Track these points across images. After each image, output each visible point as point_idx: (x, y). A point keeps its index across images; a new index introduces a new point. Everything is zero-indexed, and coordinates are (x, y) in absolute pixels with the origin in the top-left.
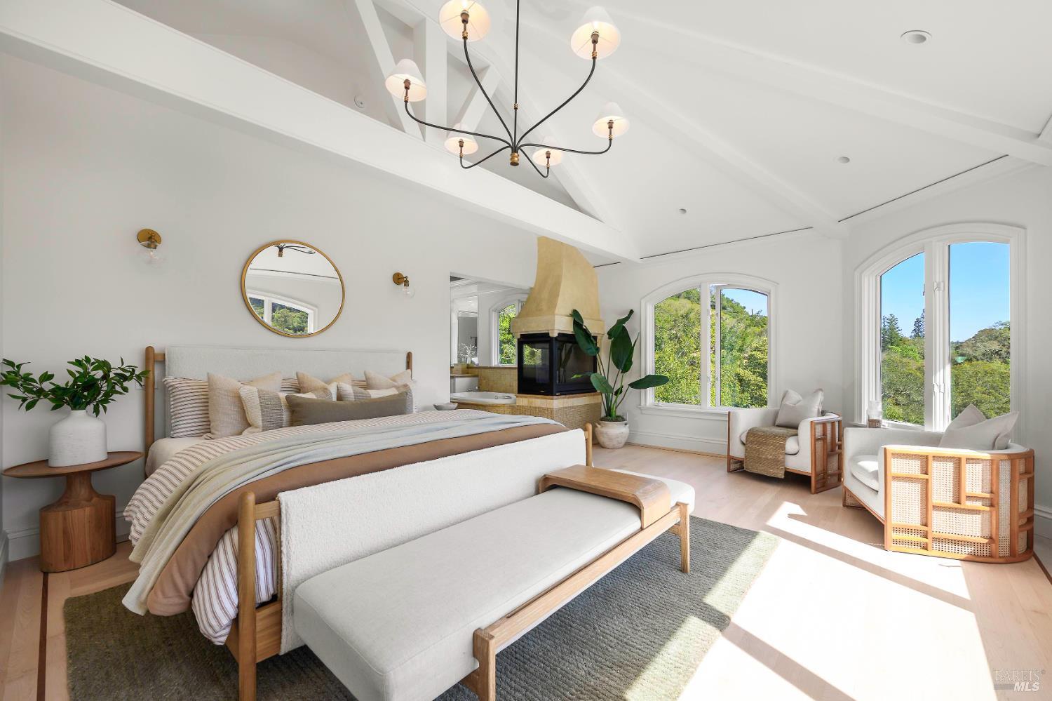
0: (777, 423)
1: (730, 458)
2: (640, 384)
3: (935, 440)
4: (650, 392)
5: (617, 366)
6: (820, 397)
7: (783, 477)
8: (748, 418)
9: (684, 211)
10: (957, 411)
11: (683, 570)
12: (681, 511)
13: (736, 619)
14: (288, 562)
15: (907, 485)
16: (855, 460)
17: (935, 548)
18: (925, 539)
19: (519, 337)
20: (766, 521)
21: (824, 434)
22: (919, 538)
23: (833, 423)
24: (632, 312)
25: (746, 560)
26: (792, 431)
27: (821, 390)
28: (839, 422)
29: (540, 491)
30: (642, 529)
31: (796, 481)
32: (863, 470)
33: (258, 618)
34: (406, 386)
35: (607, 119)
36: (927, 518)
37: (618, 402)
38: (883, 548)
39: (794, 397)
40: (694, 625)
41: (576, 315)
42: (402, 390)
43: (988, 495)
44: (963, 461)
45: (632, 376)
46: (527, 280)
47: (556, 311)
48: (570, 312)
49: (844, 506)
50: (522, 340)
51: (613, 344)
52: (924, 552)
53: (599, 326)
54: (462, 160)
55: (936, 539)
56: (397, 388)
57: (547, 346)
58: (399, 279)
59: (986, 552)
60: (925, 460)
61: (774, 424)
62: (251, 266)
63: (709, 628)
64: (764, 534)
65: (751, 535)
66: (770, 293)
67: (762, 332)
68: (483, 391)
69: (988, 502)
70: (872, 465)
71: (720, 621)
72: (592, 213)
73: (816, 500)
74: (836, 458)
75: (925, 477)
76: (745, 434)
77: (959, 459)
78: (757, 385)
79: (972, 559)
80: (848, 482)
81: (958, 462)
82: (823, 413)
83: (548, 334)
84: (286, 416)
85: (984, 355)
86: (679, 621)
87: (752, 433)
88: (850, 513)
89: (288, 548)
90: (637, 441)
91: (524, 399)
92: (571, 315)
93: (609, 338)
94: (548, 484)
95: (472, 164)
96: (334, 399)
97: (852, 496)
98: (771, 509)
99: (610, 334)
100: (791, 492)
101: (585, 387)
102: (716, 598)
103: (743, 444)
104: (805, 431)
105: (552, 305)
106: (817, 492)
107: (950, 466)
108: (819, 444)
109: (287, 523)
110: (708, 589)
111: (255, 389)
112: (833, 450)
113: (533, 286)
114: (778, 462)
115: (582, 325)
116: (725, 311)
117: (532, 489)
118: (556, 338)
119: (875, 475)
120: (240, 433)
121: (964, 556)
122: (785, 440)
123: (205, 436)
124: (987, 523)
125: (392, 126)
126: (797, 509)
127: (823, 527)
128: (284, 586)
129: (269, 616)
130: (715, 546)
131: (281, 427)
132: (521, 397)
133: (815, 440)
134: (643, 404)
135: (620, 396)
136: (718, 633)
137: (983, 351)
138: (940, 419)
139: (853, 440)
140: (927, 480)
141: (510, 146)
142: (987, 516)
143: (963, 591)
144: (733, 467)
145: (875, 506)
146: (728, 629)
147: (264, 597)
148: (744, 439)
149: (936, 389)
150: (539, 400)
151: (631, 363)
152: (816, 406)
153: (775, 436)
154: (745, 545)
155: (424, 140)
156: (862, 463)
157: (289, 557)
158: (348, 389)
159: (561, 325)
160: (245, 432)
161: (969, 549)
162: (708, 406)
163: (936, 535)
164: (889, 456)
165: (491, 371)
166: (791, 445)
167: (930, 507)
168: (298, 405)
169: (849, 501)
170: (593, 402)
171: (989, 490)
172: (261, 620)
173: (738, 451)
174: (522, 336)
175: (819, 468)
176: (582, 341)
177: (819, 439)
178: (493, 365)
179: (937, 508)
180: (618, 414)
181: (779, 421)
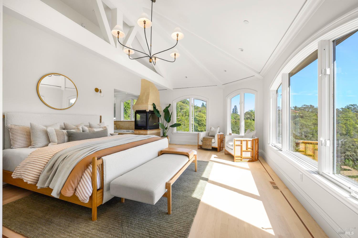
0: (209, 136)
1: (198, 145)
2: (173, 126)
3: (242, 137)
4: (175, 128)
5: (166, 121)
6: (219, 128)
7: (211, 149)
8: (202, 135)
9: (186, 77)
10: (245, 130)
11: (196, 171)
12: (195, 157)
13: (210, 179)
14: (105, 177)
15: (238, 147)
16: (227, 143)
17: (243, 160)
18: (241, 158)
19: (135, 111)
20: (210, 159)
21: (220, 137)
22: (240, 158)
23: (222, 135)
24: (170, 105)
25: (208, 168)
26: (213, 137)
27: (219, 127)
28: (223, 134)
29: (160, 155)
30: (189, 161)
31: (214, 149)
32: (230, 145)
33: (97, 193)
34: (105, 127)
35: (174, 53)
36: (242, 154)
37: (166, 132)
38: (234, 162)
39: (213, 129)
40: (201, 181)
41: (154, 104)
42: (105, 129)
43: (252, 148)
44: (248, 141)
45: (170, 124)
46: (137, 93)
47: (149, 104)
48: (152, 104)
49: (225, 154)
50: (136, 112)
51: (165, 114)
52: (241, 161)
53: (161, 109)
54: (130, 57)
55: (243, 158)
56: (102, 128)
57: (145, 114)
58: (97, 90)
59: (251, 160)
60: (241, 141)
61: (208, 136)
62: (41, 83)
63: (205, 181)
64: (210, 162)
65: (207, 162)
66: (207, 102)
67: (197, 111)
68: (118, 129)
69: (252, 149)
70: (231, 143)
71: (207, 180)
72: (160, 74)
73: (219, 154)
74: (222, 143)
75: (241, 145)
76: (202, 139)
77: (247, 140)
78: (196, 126)
79: (249, 161)
80: (226, 148)
81: (247, 141)
82: (219, 132)
83: (146, 110)
84: (66, 138)
85: (247, 118)
86: (198, 181)
87: (204, 138)
88: (226, 156)
89: (106, 172)
90: (171, 143)
91: (137, 131)
92: (153, 105)
93: (164, 112)
94: (162, 153)
95: (132, 59)
96: (82, 132)
97: (227, 152)
98: (210, 157)
99: (164, 111)
100: (213, 152)
101: (156, 127)
102: (204, 175)
103: (202, 141)
104: (216, 137)
105: (147, 102)
106: (219, 152)
107: (245, 142)
108: (219, 140)
109: (105, 165)
110: (202, 174)
111: (53, 129)
112: (222, 141)
113: (139, 95)
114: (210, 145)
115: (156, 108)
116: (187, 104)
117: (157, 155)
118: (148, 112)
119: (232, 145)
120: (47, 145)
121: (248, 161)
122: (212, 139)
123: (30, 147)
124: (251, 153)
125: (105, 40)
126: (216, 156)
127: (222, 159)
128: (104, 184)
129: (100, 193)
130: (201, 166)
131: (64, 142)
132: (136, 131)
133: (218, 139)
134: (173, 132)
135: (167, 130)
136: (207, 182)
137: (246, 117)
138: (242, 133)
139: (227, 138)
140: (242, 146)
141: (149, 56)
142: (251, 152)
143: (248, 167)
144: (199, 148)
145: (232, 152)
146: (209, 181)
147: (98, 188)
148: (202, 140)
149: (242, 126)
150: (142, 131)
151: (170, 120)
152: (218, 131)
153: (210, 138)
154: (207, 165)
155: (116, 47)
156: (229, 143)
157: (106, 175)
158: (86, 129)
159: (150, 108)
160: (50, 145)
161: (249, 159)
162: (191, 132)
163: (243, 157)
164: (235, 141)
165: (121, 122)
166: (213, 141)
167: (242, 151)
168: (72, 134)
169: (226, 153)
170: (158, 132)
171: (252, 146)
172: (98, 194)
173: (200, 143)
174: (136, 111)
175: (219, 146)
176: (156, 113)
177: (219, 139)
178: (122, 120)
179: (243, 151)
180: (166, 135)
181: (210, 135)
